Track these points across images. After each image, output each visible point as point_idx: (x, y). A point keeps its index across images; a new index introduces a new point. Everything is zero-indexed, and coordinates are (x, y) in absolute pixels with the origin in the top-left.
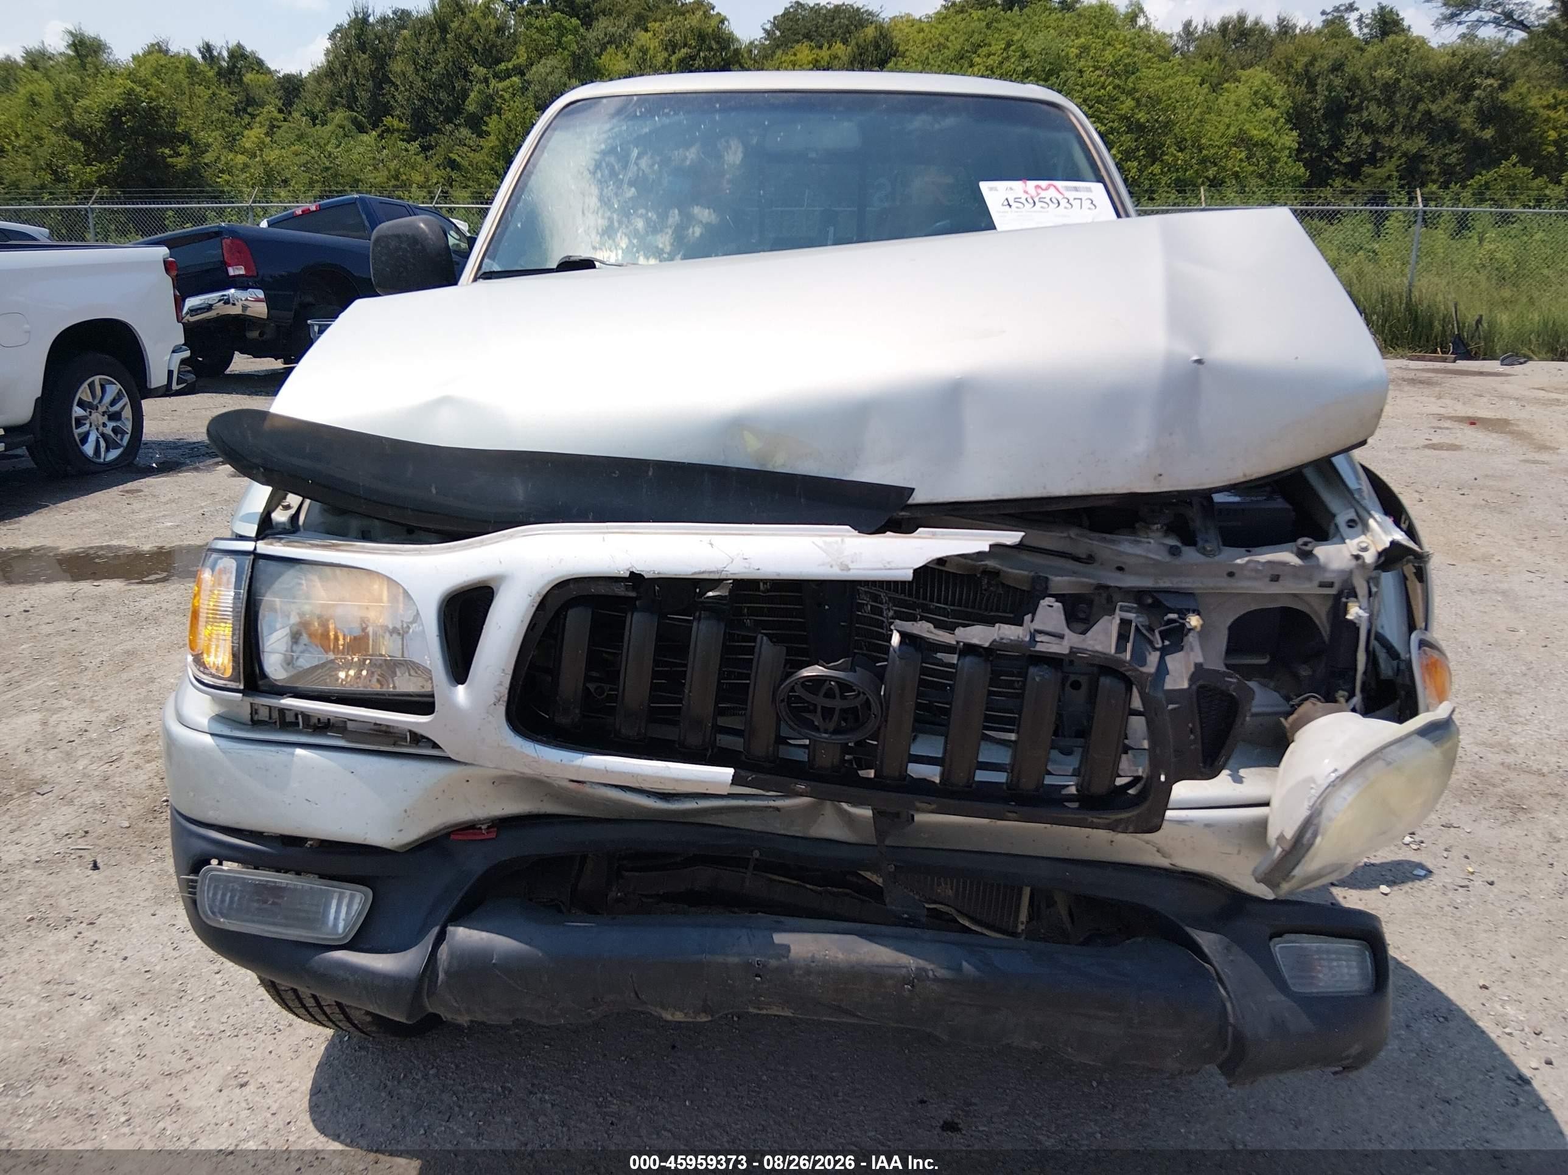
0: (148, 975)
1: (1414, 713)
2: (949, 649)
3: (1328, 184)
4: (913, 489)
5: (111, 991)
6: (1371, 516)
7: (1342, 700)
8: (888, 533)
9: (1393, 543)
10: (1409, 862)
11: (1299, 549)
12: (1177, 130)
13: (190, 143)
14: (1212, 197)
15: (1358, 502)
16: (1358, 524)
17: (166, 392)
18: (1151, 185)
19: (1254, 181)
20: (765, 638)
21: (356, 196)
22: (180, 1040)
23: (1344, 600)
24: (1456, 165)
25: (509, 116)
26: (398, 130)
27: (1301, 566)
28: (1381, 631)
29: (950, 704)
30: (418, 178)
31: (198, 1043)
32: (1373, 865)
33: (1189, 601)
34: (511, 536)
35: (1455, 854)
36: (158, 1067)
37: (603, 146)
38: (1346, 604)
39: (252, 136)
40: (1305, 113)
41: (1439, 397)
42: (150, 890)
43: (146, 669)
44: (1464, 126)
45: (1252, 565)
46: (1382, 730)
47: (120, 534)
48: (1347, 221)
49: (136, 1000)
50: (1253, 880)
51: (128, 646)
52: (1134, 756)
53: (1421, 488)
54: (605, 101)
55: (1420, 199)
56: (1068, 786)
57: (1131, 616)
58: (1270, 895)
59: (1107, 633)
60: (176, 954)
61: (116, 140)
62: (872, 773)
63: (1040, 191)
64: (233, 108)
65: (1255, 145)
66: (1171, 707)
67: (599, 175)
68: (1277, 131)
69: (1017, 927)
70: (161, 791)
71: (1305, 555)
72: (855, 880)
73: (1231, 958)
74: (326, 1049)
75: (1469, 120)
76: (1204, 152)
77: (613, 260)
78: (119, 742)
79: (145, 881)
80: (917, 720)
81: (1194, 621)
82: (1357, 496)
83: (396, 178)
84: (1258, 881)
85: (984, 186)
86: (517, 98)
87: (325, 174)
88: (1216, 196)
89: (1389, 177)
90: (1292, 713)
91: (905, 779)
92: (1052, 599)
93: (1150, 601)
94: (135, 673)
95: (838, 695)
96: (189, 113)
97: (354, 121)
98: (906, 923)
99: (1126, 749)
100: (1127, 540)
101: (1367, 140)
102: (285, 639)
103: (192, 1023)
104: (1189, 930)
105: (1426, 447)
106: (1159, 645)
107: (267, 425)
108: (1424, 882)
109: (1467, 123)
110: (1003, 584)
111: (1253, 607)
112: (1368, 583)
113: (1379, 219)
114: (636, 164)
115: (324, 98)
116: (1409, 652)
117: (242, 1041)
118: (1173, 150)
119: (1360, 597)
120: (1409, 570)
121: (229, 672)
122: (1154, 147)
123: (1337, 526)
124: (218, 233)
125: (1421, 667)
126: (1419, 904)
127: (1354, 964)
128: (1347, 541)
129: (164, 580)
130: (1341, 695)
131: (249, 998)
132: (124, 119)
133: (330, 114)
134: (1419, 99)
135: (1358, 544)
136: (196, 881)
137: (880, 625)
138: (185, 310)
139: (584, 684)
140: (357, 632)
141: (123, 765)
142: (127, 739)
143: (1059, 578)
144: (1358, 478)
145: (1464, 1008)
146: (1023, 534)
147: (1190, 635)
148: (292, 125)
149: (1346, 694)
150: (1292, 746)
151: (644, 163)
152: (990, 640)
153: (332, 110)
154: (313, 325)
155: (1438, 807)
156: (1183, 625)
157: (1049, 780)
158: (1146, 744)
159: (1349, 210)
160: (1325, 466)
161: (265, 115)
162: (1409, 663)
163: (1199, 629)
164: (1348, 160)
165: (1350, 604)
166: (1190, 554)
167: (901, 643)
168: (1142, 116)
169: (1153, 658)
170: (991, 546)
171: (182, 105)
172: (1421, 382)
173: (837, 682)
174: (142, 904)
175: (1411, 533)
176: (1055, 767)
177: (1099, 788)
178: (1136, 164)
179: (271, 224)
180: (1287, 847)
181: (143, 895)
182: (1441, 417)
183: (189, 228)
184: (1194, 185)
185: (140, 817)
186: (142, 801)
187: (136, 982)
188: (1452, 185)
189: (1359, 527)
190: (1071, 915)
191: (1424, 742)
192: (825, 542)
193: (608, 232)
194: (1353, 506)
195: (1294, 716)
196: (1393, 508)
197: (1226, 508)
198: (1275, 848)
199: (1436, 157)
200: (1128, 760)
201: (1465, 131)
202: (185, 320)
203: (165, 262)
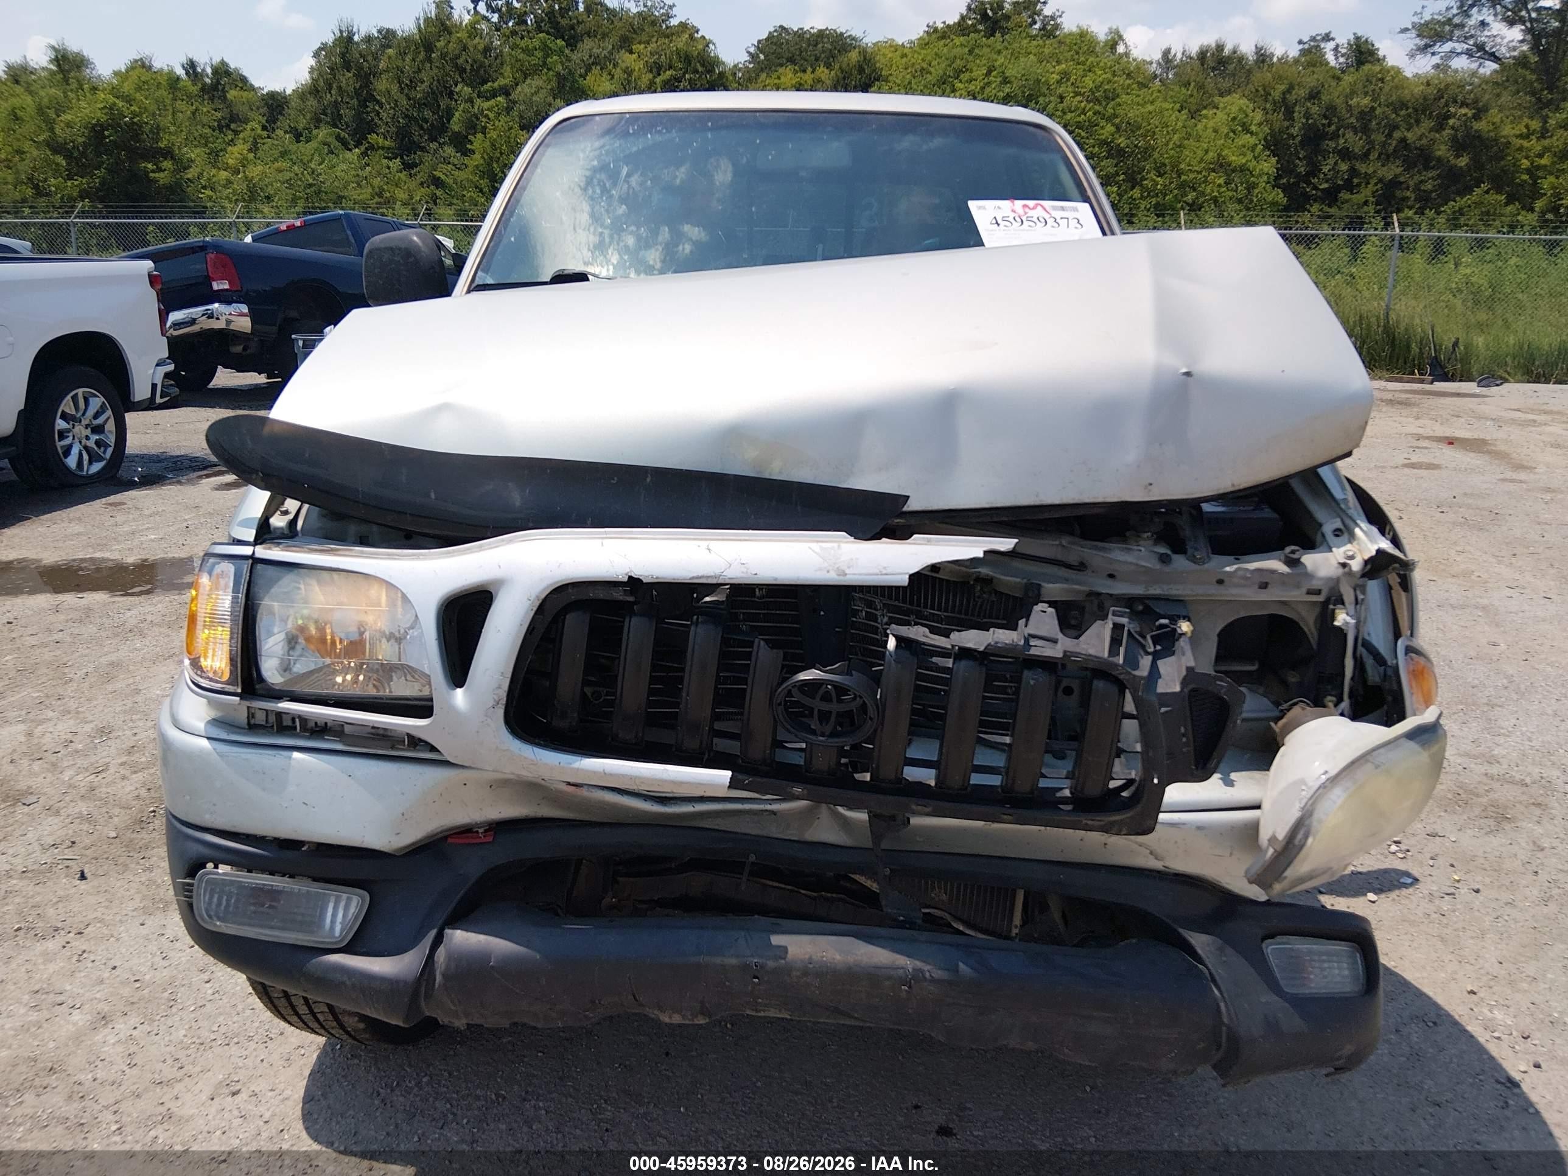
0: (138, 985)
1: (1402, 717)
2: (944, 653)
3: (1306, 209)
4: (908, 497)
5: (100, 1001)
6: (1357, 525)
7: (1331, 705)
8: (884, 540)
9: (1379, 551)
10: (1395, 871)
11: (1286, 557)
12: (1156, 155)
13: (172, 158)
14: (1191, 221)
15: (1343, 511)
16: (1345, 533)
17: (149, 405)
18: (1131, 209)
19: (1232, 207)
20: (762, 643)
21: (341, 212)
22: (171, 1048)
23: (1331, 607)
24: (1432, 192)
25: (494, 135)
26: (383, 148)
27: (1288, 574)
28: (1367, 638)
29: (944, 708)
30: (401, 195)
31: (189, 1052)
32: (1360, 873)
33: (1179, 608)
34: (510, 541)
35: (1441, 861)
36: (149, 1076)
37: (595, 163)
38: (1333, 611)
39: (235, 153)
40: (1282, 139)
41: (1417, 418)
42: (138, 900)
43: (131, 681)
44: (1439, 153)
45: (1240, 573)
46: (1370, 734)
47: (103, 547)
48: (1325, 244)
49: (126, 1009)
50: (1246, 881)
51: (113, 657)
52: (1127, 760)
53: (1401, 506)
54: (597, 118)
55: (1396, 224)
56: (1062, 789)
57: (1124, 620)
58: (1262, 897)
59: (1100, 637)
60: (165, 963)
61: (99, 154)
62: (867, 777)
63: (1027, 210)
64: (216, 124)
65: (1233, 171)
66: (1163, 710)
67: (590, 191)
68: (1255, 158)
69: (1010, 931)
70: (148, 802)
71: (1293, 562)
72: (848, 885)
73: (1224, 959)
74: (319, 1057)
75: (1443, 147)
76: (1183, 177)
77: (604, 274)
78: (105, 753)
79: (133, 891)
80: (912, 724)
81: (1185, 627)
82: (1343, 506)
83: (380, 195)
84: (1251, 882)
85: (973, 205)
86: (502, 118)
87: (308, 191)
88: (1196, 220)
89: (1366, 203)
90: (1281, 718)
91: (901, 783)
92: (1046, 605)
93: (1141, 608)
94: (120, 685)
95: (835, 700)
96: (172, 129)
97: (338, 138)
98: (901, 925)
99: (1119, 752)
100: (1119, 548)
101: (1344, 167)
102: (281, 644)
103: (183, 1032)
104: (1181, 931)
105: (1405, 466)
106: (1151, 650)
107: (267, 430)
108: (1411, 890)
109: (1442, 151)
110: (996, 592)
111: (1243, 614)
112: (1355, 590)
113: (1356, 244)
114: (626, 181)
115: (308, 116)
116: (1396, 657)
117: (234, 1050)
118: (1152, 175)
119: (1347, 604)
120: (1394, 579)
121: (226, 677)
122: (1134, 172)
123: (1323, 535)
124: (203, 248)
125: (1409, 672)
126: (1406, 911)
127: (1345, 965)
128: (1334, 549)
129: (148, 592)
130: (1330, 700)
131: (240, 1007)
132: (106, 133)
133: (315, 132)
134: (1396, 127)
135: (1345, 553)
136: (192, 885)
137: (875, 630)
138: (168, 324)
139: (582, 690)
140: (355, 637)
141: (109, 775)
142: (113, 750)
143: (1051, 585)
144: (1343, 489)
145: (1452, 1013)
146: (1016, 540)
147: (1181, 640)
148: (276, 142)
149: (1334, 699)
150: (1282, 750)
151: (634, 180)
152: (985, 644)
153: (317, 127)
154: (297, 340)
155: (1423, 816)
156: (1175, 630)
157: (1043, 783)
158: (1138, 748)
159: (1327, 235)
160: (1311, 477)
161: (247, 133)
162: (1396, 669)
163: (1189, 634)
164: (1325, 186)
165: (1337, 611)
166: (1180, 562)
167: (897, 647)
168: (1122, 141)
169: (1146, 662)
170: (985, 552)
171: (166, 121)
172: (1400, 403)
173: (833, 686)
174: (131, 914)
175: (1396, 541)
176: (1048, 770)
177: (1093, 790)
178: (1115, 189)
179: (254, 240)
180: (1279, 848)
181: (131, 905)
182: (1419, 437)
183: (171, 243)
184: (1173, 209)
185: (127, 828)
186: (128, 812)
187: (126, 991)
188: (1427, 211)
189: (1346, 536)
190: (1064, 916)
191: (1411, 745)
192: (822, 548)
193: (600, 248)
194: (1339, 516)
195: (1284, 721)
196: (1378, 518)
197: (1214, 518)
198: (1266, 851)
199: (1411, 183)
200: (1121, 763)
201: (1439, 159)
202: (168, 334)
203: (150, 276)
